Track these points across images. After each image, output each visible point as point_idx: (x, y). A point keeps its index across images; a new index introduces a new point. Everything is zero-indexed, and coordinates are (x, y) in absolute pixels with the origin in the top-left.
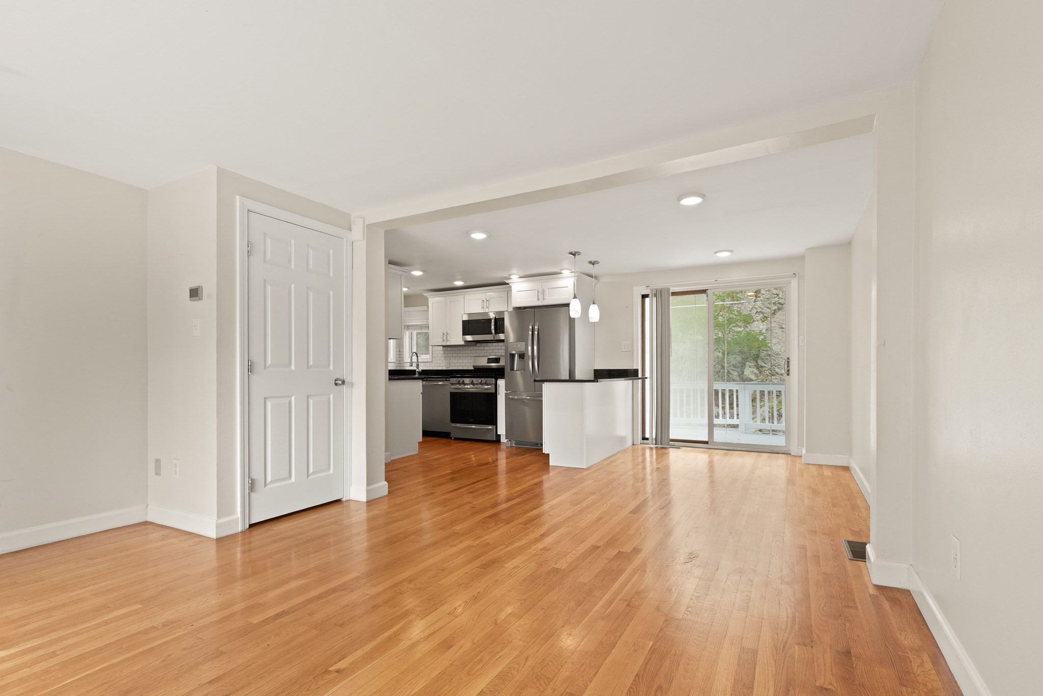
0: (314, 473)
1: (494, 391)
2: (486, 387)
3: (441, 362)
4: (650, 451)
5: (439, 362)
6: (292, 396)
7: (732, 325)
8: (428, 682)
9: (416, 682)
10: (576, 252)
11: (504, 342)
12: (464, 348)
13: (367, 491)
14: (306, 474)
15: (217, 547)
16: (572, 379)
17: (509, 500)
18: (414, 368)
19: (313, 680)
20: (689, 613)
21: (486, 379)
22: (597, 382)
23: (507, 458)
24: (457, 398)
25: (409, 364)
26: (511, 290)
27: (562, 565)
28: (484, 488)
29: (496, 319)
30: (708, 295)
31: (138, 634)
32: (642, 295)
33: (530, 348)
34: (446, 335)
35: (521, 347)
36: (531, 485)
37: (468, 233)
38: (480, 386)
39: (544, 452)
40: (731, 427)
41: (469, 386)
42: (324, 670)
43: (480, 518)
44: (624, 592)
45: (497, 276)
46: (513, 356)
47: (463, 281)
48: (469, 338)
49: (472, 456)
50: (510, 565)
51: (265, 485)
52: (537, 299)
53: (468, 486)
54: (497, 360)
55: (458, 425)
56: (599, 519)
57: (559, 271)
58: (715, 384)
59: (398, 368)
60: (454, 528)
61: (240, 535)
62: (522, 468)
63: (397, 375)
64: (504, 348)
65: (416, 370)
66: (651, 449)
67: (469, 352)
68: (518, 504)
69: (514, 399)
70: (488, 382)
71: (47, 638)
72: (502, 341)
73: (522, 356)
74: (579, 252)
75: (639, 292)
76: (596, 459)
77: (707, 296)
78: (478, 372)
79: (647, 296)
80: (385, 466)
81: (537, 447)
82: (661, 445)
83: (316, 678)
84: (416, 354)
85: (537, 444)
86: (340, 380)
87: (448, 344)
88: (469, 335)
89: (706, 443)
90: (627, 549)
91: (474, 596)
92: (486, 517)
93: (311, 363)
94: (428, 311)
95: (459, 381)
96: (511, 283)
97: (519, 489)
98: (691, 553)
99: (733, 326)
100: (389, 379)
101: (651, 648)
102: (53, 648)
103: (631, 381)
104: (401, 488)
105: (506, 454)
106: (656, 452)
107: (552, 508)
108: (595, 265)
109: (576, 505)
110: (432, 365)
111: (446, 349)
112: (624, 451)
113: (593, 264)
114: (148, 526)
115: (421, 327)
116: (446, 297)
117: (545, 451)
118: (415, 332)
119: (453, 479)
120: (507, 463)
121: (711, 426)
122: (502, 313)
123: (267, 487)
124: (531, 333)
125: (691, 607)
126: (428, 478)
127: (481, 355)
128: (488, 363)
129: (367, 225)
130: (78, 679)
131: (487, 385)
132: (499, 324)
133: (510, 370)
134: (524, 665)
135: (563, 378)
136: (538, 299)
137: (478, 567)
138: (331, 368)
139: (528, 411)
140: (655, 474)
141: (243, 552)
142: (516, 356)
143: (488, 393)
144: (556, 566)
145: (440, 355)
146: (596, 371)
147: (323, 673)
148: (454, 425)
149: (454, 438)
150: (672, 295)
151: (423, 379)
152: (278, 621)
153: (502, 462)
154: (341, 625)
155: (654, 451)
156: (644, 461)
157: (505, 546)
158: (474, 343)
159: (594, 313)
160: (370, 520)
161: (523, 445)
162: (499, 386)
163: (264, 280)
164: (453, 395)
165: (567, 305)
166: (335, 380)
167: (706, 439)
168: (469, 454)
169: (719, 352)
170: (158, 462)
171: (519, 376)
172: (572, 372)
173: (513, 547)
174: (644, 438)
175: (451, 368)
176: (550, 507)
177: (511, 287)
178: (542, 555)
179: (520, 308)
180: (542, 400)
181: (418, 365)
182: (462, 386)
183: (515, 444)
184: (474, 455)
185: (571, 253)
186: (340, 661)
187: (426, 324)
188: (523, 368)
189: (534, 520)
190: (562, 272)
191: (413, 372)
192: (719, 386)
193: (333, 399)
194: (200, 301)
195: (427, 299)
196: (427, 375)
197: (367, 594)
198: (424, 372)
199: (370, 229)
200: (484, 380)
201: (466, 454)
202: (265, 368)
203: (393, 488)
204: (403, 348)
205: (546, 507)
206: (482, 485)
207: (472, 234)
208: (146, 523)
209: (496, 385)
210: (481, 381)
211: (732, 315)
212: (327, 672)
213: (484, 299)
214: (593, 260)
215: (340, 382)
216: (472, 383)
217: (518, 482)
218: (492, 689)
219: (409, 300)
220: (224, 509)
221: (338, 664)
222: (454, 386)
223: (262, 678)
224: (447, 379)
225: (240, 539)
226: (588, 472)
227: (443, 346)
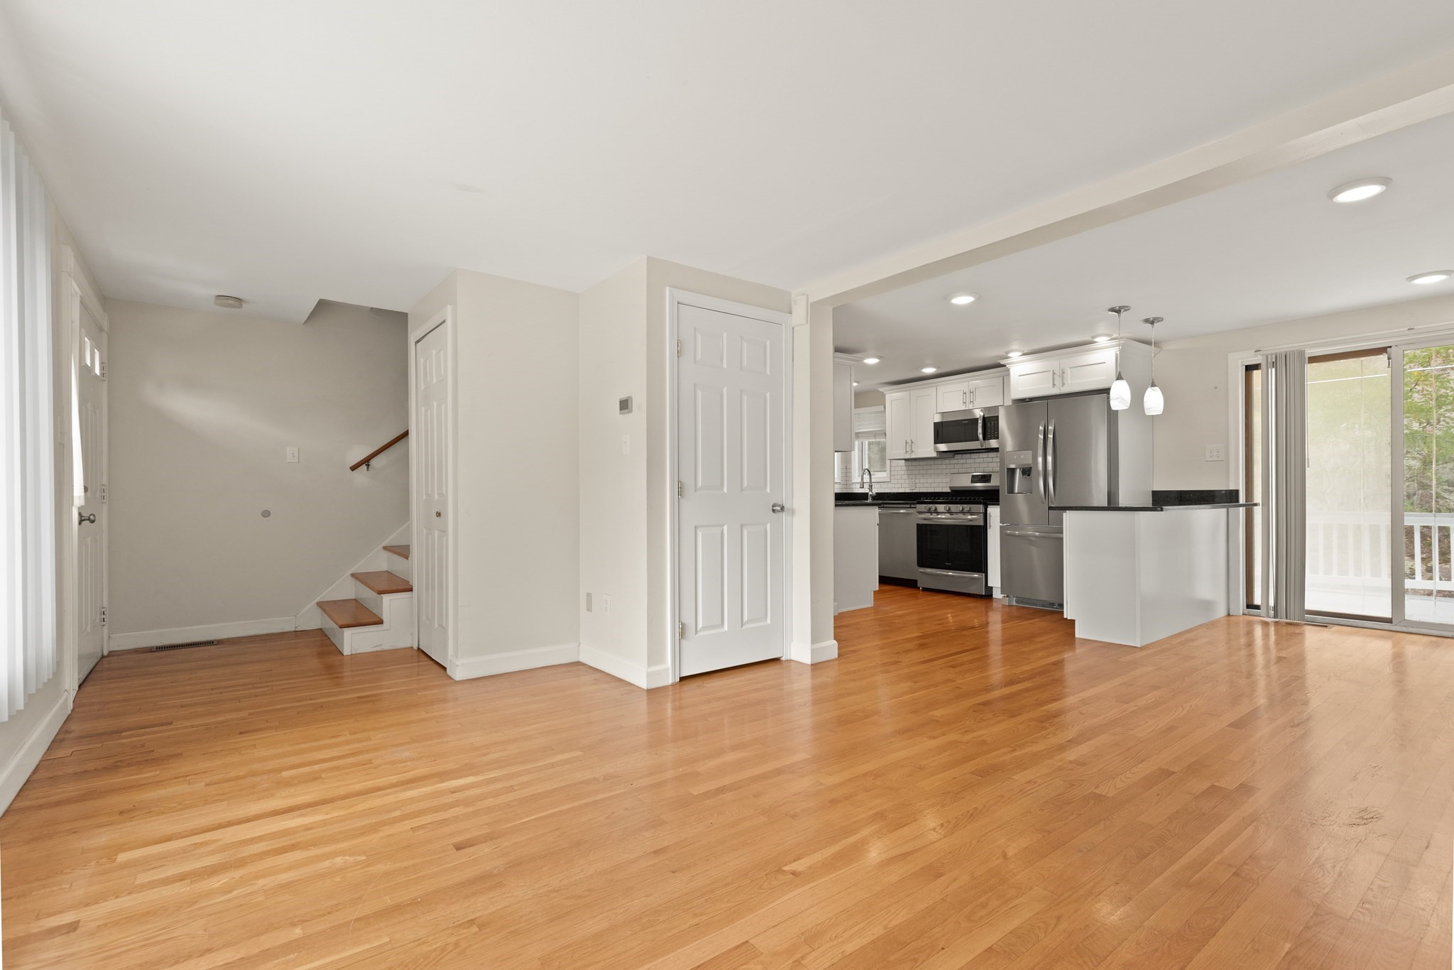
0: (749, 621)
1: (982, 524)
2: (969, 517)
3: (903, 481)
4: (1262, 629)
5: (900, 481)
6: (723, 525)
7: (1444, 408)
8: (912, 915)
9: (895, 912)
10: (1121, 308)
11: (998, 451)
12: (937, 462)
13: (812, 650)
14: (740, 621)
15: (648, 699)
16: (1112, 505)
17: (1010, 682)
18: (865, 490)
19: (765, 877)
20: (1367, 912)
21: (971, 506)
22: (1162, 510)
23: (1003, 622)
24: (924, 532)
25: (858, 486)
26: (1009, 375)
27: (1108, 790)
28: (971, 662)
29: (984, 419)
30: (1392, 356)
31: (582, 782)
32: (1246, 366)
33: (1040, 460)
34: (910, 444)
35: (1025, 458)
36: (1047, 664)
37: (947, 298)
38: (961, 516)
39: (1065, 617)
40: (1444, 596)
41: (944, 515)
42: (777, 868)
43: (969, 705)
44: (1227, 851)
45: (989, 355)
46: (1012, 472)
47: (935, 368)
48: (943, 447)
49: (949, 615)
50: (1020, 778)
51: (696, 632)
52: (1051, 385)
53: (947, 656)
54: (986, 478)
55: (929, 570)
56: (1171, 729)
57: (1091, 339)
58: (1407, 516)
59: (845, 491)
60: (931, 713)
61: (670, 689)
62: (1031, 637)
63: (845, 499)
64: (998, 460)
65: (868, 493)
66: (1266, 624)
67: (945, 467)
68: (1027, 690)
69: (1015, 536)
70: (973, 511)
71: (505, 772)
72: (996, 450)
73: (1027, 472)
74: (1124, 307)
75: (1240, 361)
76: (1160, 633)
77: (1389, 359)
78: (958, 496)
79: (1257, 367)
80: (835, 620)
81: (1055, 609)
82: (1286, 618)
83: (768, 876)
84: (869, 471)
85: (1053, 604)
86: (779, 506)
87: (913, 456)
88: (942, 443)
89: (1389, 621)
90: (1228, 783)
91: (968, 812)
92: (979, 704)
93: (745, 485)
94: (884, 411)
95: (930, 509)
96: (1009, 364)
97: (1026, 669)
98: (1365, 810)
99: (1446, 411)
100: (836, 505)
101: (1287, 953)
102: (511, 783)
103: (1224, 510)
104: (854, 651)
105: (1002, 617)
106: (1276, 631)
107: (1084, 702)
108: (1155, 325)
109: (1127, 703)
110: (890, 485)
111: (909, 463)
112: (1212, 625)
113: (1152, 323)
114: (581, 667)
115: (875, 434)
116: (910, 390)
117: (1068, 614)
118: (867, 442)
119: (922, 646)
120: (1003, 629)
121: (1398, 595)
122: (996, 408)
123: (697, 635)
124: (1042, 437)
125: (1370, 903)
126: (889, 641)
127: (961, 471)
128: (972, 482)
129: (811, 304)
130: (535, 819)
131: (972, 514)
132: (990, 425)
133: (1008, 493)
134: (1055, 926)
135: (1096, 504)
136: (1054, 385)
137: (972, 773)
138: (768, 490)
139: (1037, 556)
140: (1274, 669)
141: (674, 709)
142: (1018, 472)
143: (973, 526)
144: (1098, 791)
145: (902, 473)
146: (1155, 493)
147: (776, 871)
148: (922, 570)
149: (923, 588)
150: (1309, 363)
151: (879, 505)
152: (720, 797)
153: (995, 625)
154: (794, 816)
155: (1272, 629)
156: (1250, 644)
157: (1011, 749)
158: (951, 455)
159: (1154, 401)
160: (815, 688)
161: (1029, 604)
162: (990, 516)
163: (695, 385)
164: (921, 528)
165: (1106, 391)
166: (773, 506)
167: (1388, 614)
168: (945, 611)
169: (1414, 458)
170: (589, 595)
171: (1021, 502)
172: (1112, 495)
173: (1023, 752)
174: (1250, 606)
175: (917, 490)
176: (1080, 701)
177: (1009, 370)
178: (1072, 770)
179: (1023, 400)
180: (1062, 539)
181: (871, 487)
182: (934, 516)
183: (1017, 602)
184: (952, 614)
185: (1113, 310)
186: (795, 861)
187: (882, 430)
188: (1029, 491)
189: (1055, 717)
190: (1096, 340)
191: (865, 496)
192: (1416, 520)
193: (771, 529)
194: (629, 414)
195: (883, 396)
196: (883, 500)
197: (821, 784)
198: (880, 496)
199: (815, 308)
200: (967, 507)
201: (942, 612)
202: (696, 490)
203: (844, 650)
204: (851, 463)
205: (1071, 700)
206: (970, 658)
207: (952, 299)
208: (578, 664)
209: (985, 514)
210: (963, 508)
211: (1443, 390)
212: (780, 871)
213: (966, 390)
214: (1151, 316)
215: (778, 509)
216: (949, 512)
217: (1025, 659)
218: (1006, 949)
219: (862, 399)
220: (654, 656)
221: (793, 864)
222: (923, 516)
223: (707, 860)
224: (912, 506)
225: (670, 693)
226: (1144, 653)
227: (906, 460)
